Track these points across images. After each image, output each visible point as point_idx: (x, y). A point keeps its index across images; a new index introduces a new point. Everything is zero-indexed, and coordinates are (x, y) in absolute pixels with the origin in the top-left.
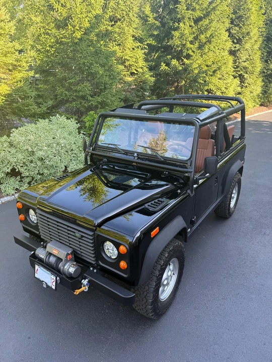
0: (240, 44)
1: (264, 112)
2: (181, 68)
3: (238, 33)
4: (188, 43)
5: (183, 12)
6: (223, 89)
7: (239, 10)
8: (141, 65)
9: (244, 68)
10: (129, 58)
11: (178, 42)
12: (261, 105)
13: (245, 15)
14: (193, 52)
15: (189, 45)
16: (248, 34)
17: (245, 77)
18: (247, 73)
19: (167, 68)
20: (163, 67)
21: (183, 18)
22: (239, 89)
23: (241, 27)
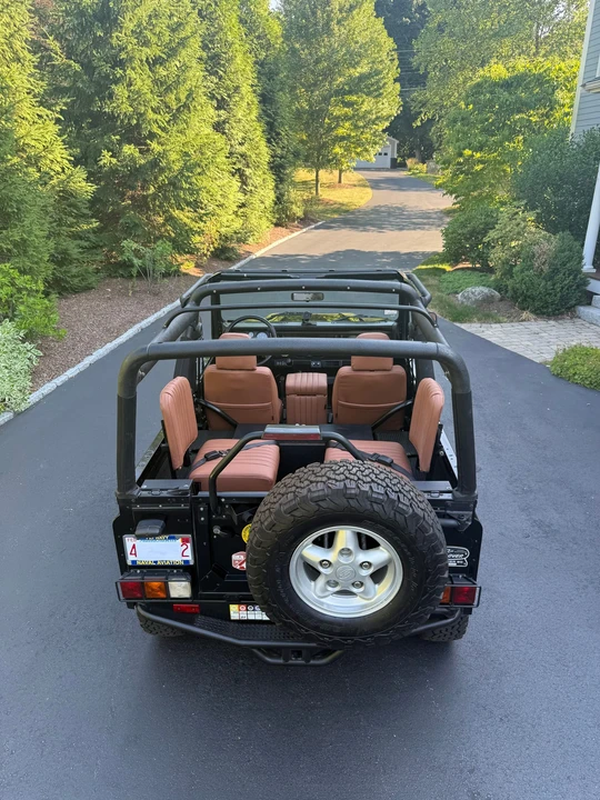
0: (225, 110)
1: (286, 239)
2: (143, 162)
3: (219, 88)
4: (150, 111)
5: (130, 47)
6: (219, 197)
7: (212, 42)
8: (59, 155)
9: (242, 156)
10: (33, 143)
11: (126, 108)
12: (276, 225)
13: (225, 53)
14: (163, 129)
15: (151, 115)
16: (237, 89)
17: (247, 173)
18: (248, 167)
19: (114, 161)
20: (106, 159)
21: (131, 59)
22: (241, 196)
23: (220, 78)
